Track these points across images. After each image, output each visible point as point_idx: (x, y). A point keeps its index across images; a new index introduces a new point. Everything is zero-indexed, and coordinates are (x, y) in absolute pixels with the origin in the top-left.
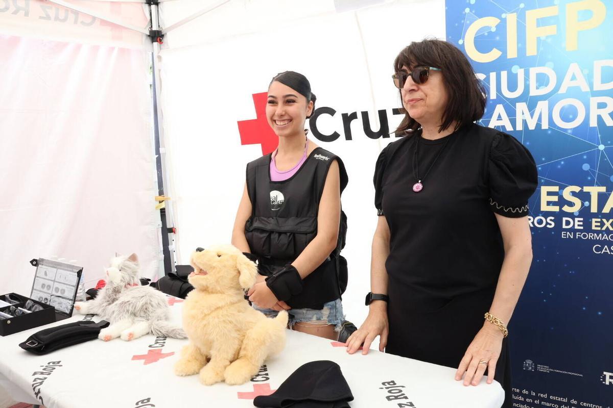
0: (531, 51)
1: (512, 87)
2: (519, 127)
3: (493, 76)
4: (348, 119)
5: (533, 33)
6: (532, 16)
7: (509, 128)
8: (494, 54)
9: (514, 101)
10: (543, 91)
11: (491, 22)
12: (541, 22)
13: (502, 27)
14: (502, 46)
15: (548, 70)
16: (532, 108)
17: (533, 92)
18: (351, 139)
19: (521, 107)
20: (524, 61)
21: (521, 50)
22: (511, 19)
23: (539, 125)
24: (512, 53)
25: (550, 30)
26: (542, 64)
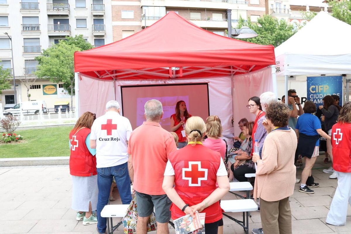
0: (320, 92)
1: (317, 97)
2: (318, 103)
3: (314, 95)
5: (320, 89)
6: (320, 86)
7: (317, 103)
8: (314, 92)
9: (317, 99)
10: (321, 98)
11: (314, 87)
12: (321, 88)
13: (316, 87)
14: (316, 91)
15: (322, 95)
16: (320, 100)
17: (320, 98)
19: (318, 100)
20: (319, 93)
21: (318, 91)
22: (317, 86)
23: (321, 103)
24: (317, 92)
25: (322, 89)
26: (321, 94)
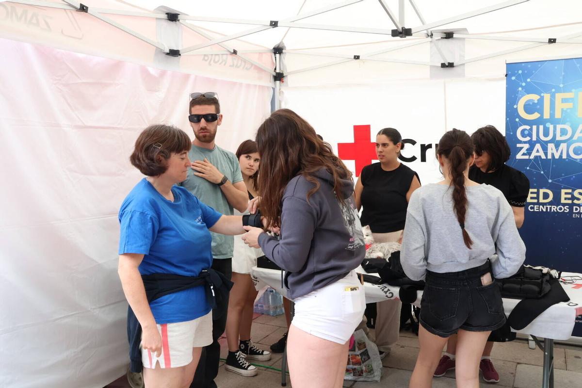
0: (558, 115)
1: (546, 134)
2: (549, 157)
3: (534, 127)
4: (424, 148)
5: (559, 106)
6: (559, 96)
7: (543, 157)
8: (536, 116)
9: (547, 142)
10: (564, 138)
11: (535, 97)
12: (564, 101)
13: (541, 100)
14: (541, 112)
15: (567, 127)
16: (557, 146)
17: (558, 138)
18: (425, 161)
19: (551, 146)
20: (553, 121)
21: (552, 114)
22: (547, 97)
23: (561, 156)
24: (546, 115)
25: (569, 105)
26: (564, 124)
